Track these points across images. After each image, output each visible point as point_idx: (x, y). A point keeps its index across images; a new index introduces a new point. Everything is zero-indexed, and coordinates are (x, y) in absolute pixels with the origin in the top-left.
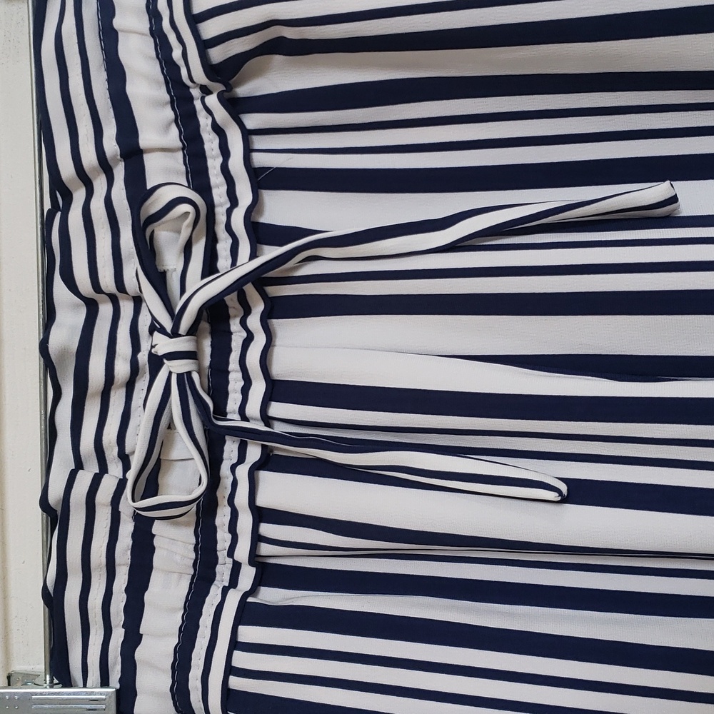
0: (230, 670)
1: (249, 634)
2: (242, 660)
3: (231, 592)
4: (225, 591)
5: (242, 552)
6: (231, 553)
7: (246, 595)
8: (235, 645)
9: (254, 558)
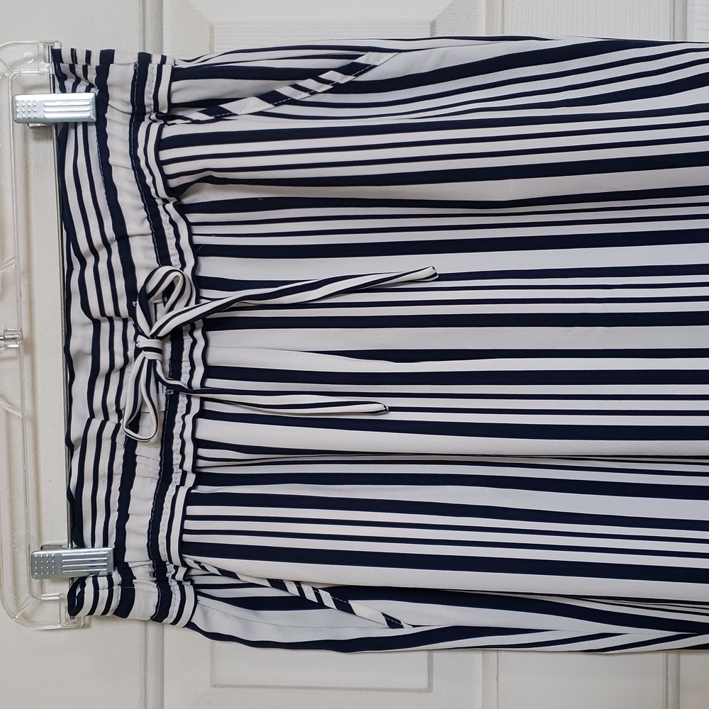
0: (183, 531)
1: (193, 510)
2: (189, 525)
3: (181, 488)
4: (178, 488)
5: (188, 465)
6: (181, 466)
7: (190, 489)
8: (185, 517)
9: (195, 469)
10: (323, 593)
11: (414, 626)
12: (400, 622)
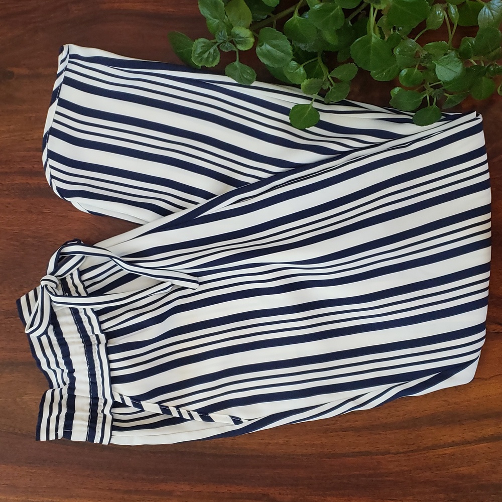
0: (111, 370)
1: (113, 357)
2: (114, 365)
3: (100, 345)
4: (98, 346)
5: (97, 331)
6: (93, 332)
7: (106, 344)
8: (110, 362)
9: (102, 331)
10: (193, 413)
11: (249, 420)
12: (240, 419)
